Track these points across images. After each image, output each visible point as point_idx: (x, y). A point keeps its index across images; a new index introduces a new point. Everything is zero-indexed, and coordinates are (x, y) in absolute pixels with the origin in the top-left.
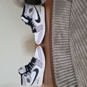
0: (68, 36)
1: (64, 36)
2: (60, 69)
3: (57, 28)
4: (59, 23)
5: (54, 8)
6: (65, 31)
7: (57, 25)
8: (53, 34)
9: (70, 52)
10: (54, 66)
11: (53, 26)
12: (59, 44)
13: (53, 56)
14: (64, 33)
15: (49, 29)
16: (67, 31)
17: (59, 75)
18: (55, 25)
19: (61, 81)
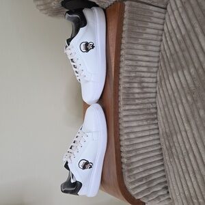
0: (153, 85)
1: (145, 85)
2: (134, 154)
3: (130, 69)
4: (136, 59)
5: (126, 26)
6: (149, 75)
7: (130, 63)
8: (121, 82)
9: (156, 118)
10: (122, 149)
11: (122, 64)
13: (121, 127)
14: (146, 80)
15: (113, 70)
16: (153, 75)
17: (132, 167)
18: (126, 62)
19: (134, 178)
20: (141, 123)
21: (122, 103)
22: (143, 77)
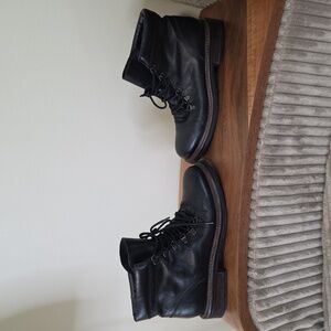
1: (306, 141)
2: (271, 264)
3: (282, 111)
4: (297, 92)
5: (287, 26)
6: (315, 122)
7: (286, 99)
8: (261, 135)
10: (252, 254)
11: (268, 102)
12: (281, 174)
13: (253, 217)
14: (310, 132)
15: (250, 112)
17: (266, 286)
18: (277, 98)
19: (268, 305)
20: (289, 211)
21: (259, 173)
22: (305, 126)
